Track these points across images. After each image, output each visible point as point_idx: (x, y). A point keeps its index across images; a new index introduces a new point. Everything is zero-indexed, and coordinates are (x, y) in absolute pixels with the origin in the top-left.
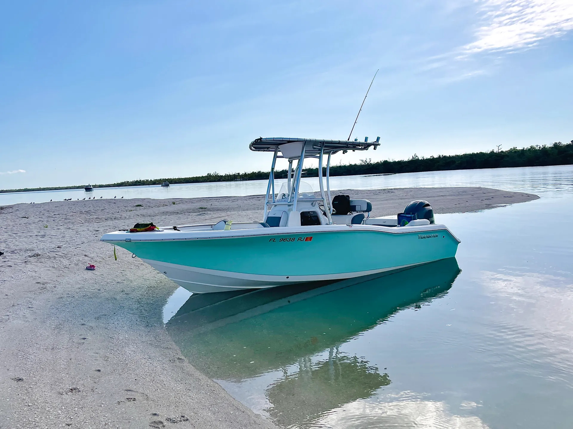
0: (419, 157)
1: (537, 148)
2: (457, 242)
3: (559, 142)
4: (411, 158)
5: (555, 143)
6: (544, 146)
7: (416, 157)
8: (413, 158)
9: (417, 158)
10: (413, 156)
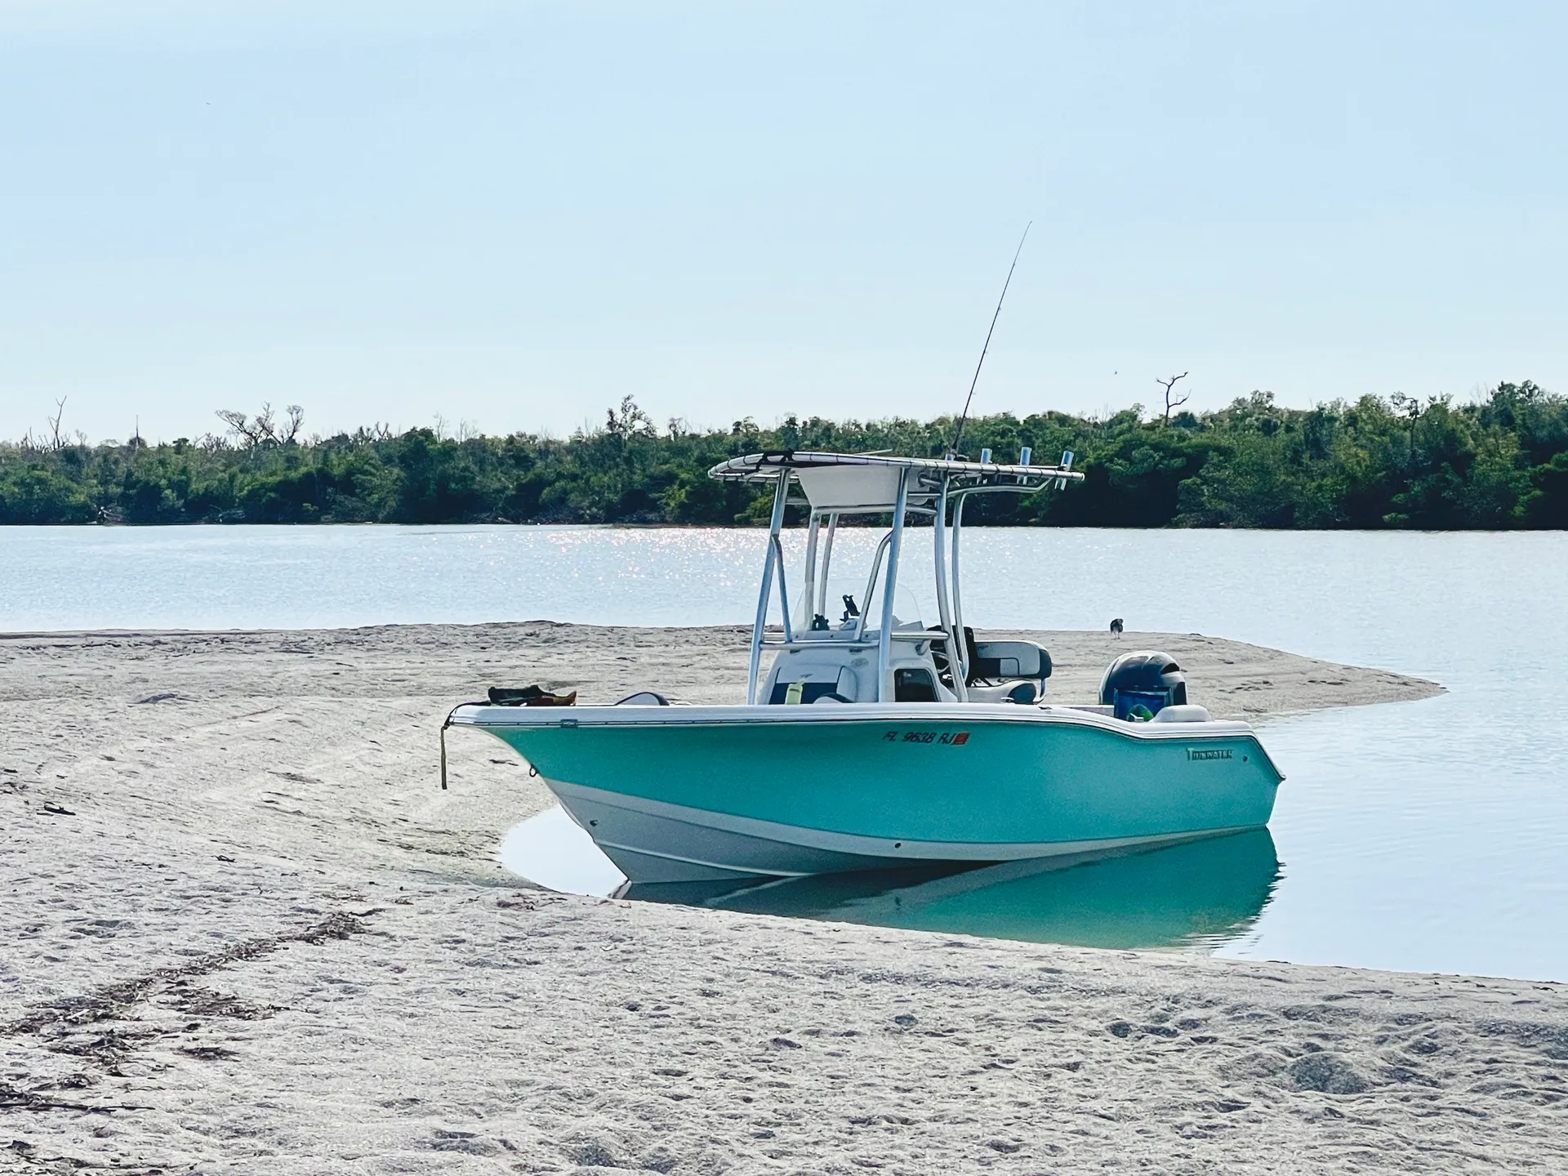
0: (654, 424)
1: (1398, 413)
2: (1278, 778)
3: (1526, 384)
4: (595, 425)
5: (1503, 387)
6: (1438, 401)
7: (634, 417)
8: (611, 424)
9: (639, 425)
10: (611, 413)
